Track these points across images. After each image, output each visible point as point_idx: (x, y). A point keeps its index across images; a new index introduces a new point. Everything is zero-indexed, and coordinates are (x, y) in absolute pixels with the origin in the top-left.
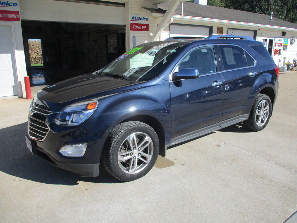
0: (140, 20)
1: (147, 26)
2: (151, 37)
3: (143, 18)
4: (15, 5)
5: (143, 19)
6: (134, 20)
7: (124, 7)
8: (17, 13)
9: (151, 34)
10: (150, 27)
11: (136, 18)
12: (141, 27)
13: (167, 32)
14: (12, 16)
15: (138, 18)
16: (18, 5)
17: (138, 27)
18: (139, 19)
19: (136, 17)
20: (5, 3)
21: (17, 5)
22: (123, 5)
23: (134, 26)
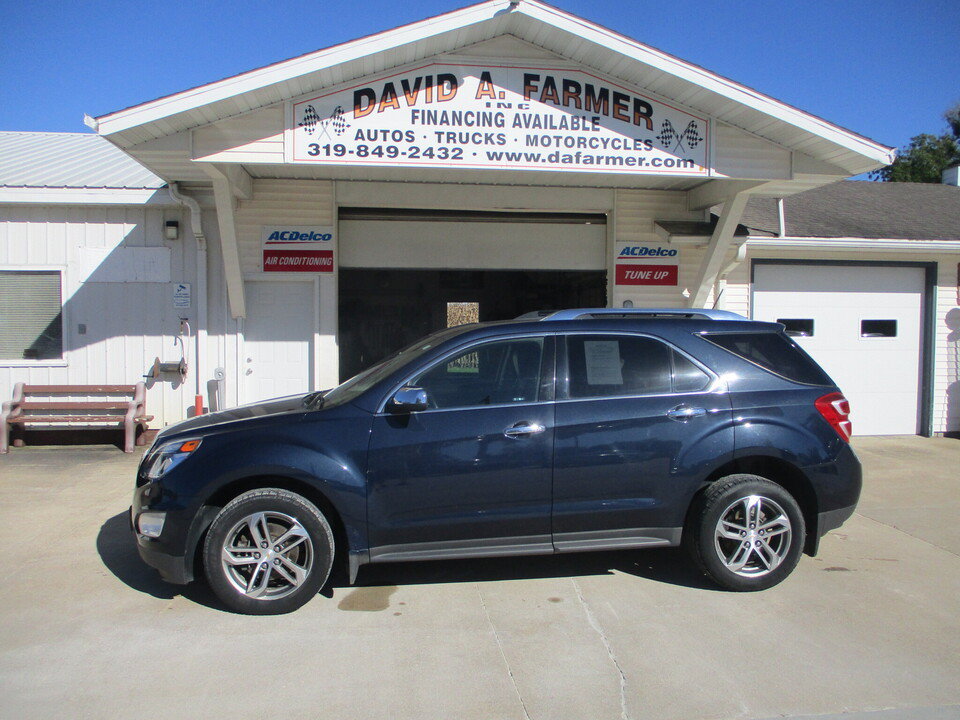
0: (647, 255)
1: (673, 270)
2: (686, 299)
3: (660, 249)
4: (327, 237)
5: (660, 252)
6: (630, 256)
7: (605, 223)
8: (329, 254)
9: (686, 293)
10: (680, 274)
11: (637, 251)
12: (653, 275)
13: (746, 286)
14: (316, 261)
15: (641, 251)
16: (334, 236)
17: (642, 275)
18: (645, 253)
19: (634, 249)
20: (307, 235)
21: (330, 236)
22: (600, 218)
23: (628, 272)
